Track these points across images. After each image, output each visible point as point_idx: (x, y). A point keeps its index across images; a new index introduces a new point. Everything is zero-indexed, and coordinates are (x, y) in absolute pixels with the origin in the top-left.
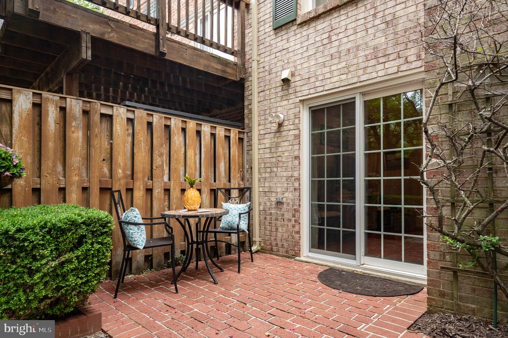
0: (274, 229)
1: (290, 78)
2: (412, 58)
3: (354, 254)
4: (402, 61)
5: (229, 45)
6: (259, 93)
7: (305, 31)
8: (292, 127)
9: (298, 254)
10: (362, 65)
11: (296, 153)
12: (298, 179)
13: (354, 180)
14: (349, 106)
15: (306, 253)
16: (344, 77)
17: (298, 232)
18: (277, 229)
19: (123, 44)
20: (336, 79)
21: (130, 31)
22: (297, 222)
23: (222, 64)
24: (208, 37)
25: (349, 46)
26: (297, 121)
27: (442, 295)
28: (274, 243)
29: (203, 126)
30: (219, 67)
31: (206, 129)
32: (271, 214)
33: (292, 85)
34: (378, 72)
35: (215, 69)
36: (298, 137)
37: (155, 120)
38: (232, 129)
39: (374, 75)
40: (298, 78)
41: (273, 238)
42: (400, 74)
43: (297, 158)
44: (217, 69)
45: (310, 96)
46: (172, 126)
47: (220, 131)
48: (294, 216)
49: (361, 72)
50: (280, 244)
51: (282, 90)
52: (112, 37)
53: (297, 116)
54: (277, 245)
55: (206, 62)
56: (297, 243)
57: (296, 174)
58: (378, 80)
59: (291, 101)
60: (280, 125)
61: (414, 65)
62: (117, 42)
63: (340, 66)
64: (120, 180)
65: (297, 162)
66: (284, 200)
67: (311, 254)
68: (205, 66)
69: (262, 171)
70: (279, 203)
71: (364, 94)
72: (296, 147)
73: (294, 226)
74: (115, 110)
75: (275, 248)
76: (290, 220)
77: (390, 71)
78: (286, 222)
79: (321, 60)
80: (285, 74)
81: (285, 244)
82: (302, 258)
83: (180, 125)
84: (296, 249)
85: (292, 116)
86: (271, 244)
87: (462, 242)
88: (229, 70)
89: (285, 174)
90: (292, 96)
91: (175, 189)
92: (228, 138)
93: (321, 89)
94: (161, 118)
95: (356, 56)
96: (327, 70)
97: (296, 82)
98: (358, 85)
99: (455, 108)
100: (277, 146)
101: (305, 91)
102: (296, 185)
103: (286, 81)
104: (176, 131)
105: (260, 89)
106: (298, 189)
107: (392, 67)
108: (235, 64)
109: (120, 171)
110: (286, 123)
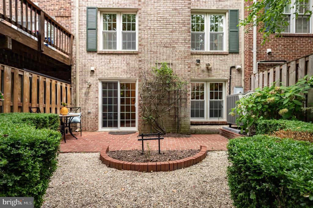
0: (87, 122)
1: (94, 70)
2: (133, 75)
3: (117, 127)
4: (131, 75)
5: (66, 51)
6: (79, 72)
7: (100, 56)
8: (95, 87)
9: (98, 130)
10: (120, 73)
11: (97, 96)
12: (98, 105)
13: (117, 106)
14: (116, 84)
15: (101, 129)
16: (114, 75)
17: (98, 122)
18: (88, 122)
19: (24, 44)
20: (112, 75)
21: (27, 39)
22: (97, 119)
23: (63, 58)
24: (58, 46)
25: (116, 66)
26: (97, 85)
27: (142, 130)
28: (87, 127)
29: (58, 82)
30: (62, 59)
31: (59, 84)
32: (85, 117)
33: (95, 73)
34: (124, 76)
35: (61, 59)
36: (97, 91)
37: (40, 78)
38: (68, 85)
39: (124, 77)
40: (97, 71)
41: (86, 126)
42: (130, 78)
43: (97, 98)
44: (61, 60)
45: (102, 78)
46: (47, 82)
47: (64, 85)
48: (96, 117)
49: (120, 75)
50: (89, 127)
51: (91, 73)
52: (20, 40)
53: (97, 84)
54: (88, 128)
55: (57, 56)
56: (97, 126)
57: (97, 103)
58: (125, 78)
59: (94, 78)
60: (90, 86)
61: (134, 77)
62: (22, 42)
63: (113, 71)
64: (26, 103)
65: (97, 99)
66: (92, 112)
67: (102, 129)
68: (57, 58)
69: (81, 101)
70: (89, 113)
71: (120, 81)
72: (97, 94)
73: (96, 121)
74: (24, 73)
75: (87, 129)
76: (94, 119)
77: (128, 77)
78: (92, 120)
79: (106, 68)
80: (93, 69)
81: (92, 127)
82: (99, 131)
83: (50, 81)
84: (97, 128)
85: (95, 83)
86: (85, 128)
87: (146, 118)
88: (66, 61)
89: (92, 103)
90: (95, 77)
91: (47, 107)
92: (66, 88)
93: (107, 77)
94: (42, 78)
95: (118, 70)
96: (109, 71)
97: (96, 72)
98: (119, 78)
99: (144, 91)
100: (88, 93)
101: (100, 76)
102: (97, 107)
103: (93, 71)
104: (48, 84)
105: (80, 71)
106: (97, 108)
107: (129, 76)
108: (68, 59)
109: (26, 99)
110: (92, 85)
